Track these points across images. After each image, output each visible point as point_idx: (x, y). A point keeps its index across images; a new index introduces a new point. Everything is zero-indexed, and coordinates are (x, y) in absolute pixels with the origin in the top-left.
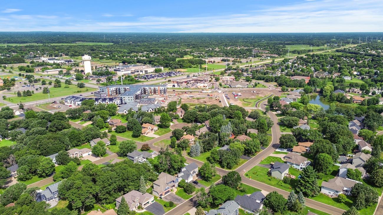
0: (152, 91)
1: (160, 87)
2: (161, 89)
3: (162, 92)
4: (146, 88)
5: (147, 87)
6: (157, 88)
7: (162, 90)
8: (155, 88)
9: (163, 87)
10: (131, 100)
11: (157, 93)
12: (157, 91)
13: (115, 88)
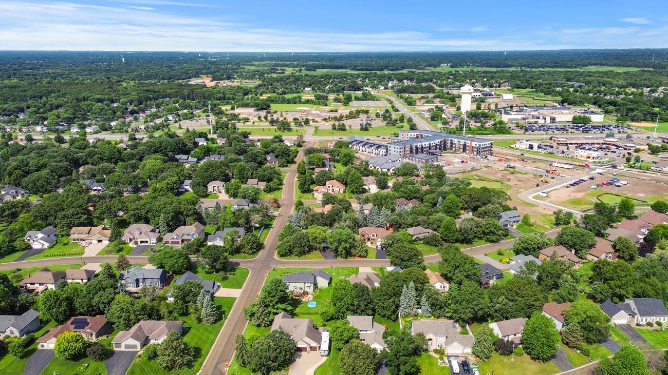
0: (462, 147)
1: (473, 143)
2: (474, 145)
3: (475, 151)
4: (454, 139)
5: (456, 140)
6: (468, 143)
7: (475, 147)
8: (466, 142)
9: (477, 143)
10: (397, 152)
11: (467, 151)
12: (468, 148)
13: (415, 134)
